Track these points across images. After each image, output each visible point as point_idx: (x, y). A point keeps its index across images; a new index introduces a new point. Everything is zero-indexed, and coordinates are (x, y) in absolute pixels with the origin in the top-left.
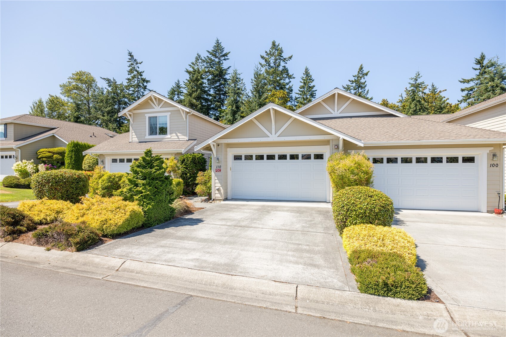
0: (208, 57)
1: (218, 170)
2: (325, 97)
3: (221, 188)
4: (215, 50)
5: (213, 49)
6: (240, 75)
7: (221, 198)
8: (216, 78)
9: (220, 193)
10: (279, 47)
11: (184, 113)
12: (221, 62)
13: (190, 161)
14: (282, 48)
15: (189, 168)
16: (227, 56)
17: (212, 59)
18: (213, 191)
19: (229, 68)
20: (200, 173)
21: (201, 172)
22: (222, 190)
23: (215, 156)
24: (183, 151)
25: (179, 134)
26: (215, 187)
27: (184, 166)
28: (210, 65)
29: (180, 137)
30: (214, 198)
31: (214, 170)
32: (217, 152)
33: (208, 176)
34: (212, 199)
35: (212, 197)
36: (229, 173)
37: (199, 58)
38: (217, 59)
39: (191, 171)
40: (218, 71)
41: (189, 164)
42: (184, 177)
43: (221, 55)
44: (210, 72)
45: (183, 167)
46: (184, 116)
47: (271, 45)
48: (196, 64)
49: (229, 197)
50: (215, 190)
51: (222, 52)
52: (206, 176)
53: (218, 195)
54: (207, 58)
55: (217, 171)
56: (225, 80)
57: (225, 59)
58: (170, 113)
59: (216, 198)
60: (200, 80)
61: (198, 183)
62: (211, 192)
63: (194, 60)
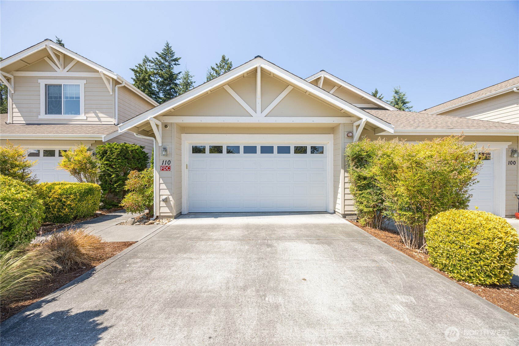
0: (157, 59)
1: (166, 167)
2: (312, 79)
3: (171, 198)
4: (165, 53)
5: (163, 52)
6: (192, 77)
7: (171, 214)
8: (166, 82)
9: (169, 206)
10: (228, 61)
11: (109, 83)
12: (172, 66)
13: (116, 154)
14: (231, 62)
15: (115, 165)
16: (178, 61)
17: (161, 61)
18: (156, 202)
19: (179, 73)
20: (133, 174)
21: (135, 171)
22: (173, 201)
23: (160, 144)
24: (103, 137)
25: (100, 115)
26: (160, 195)
27: (106, 162)
28: (160, 67)
29: (102, 119)
30: (158, 215)
31: (159, 168)
32: (163, 137)
33: (148, 179)
34: (155, 217)
35: (155, 213)
36: (185, 173)
37: (147, 61)
38: (167, 63)
39: (118, 169)
40: (168, 74)
41: (114, 158)
42: (106, 181)
43: (171, 59)
44: (160, 74)
45: (104, 164)
46: (109, 87)
47: (221, 59)
48: (143, 66)
49: (185, 211)
50: (160, 201)
51: (172, 56)
52: (143, 177)
53: (166, 210)
54: (155, 59)
55: (163, 170)
56: (176, 85)
57: (175, 64)
58: (85, 81)
59: (162, 214)
60: (147, 81)
61: (128, 190)
62: (153, 205)
63: (141, 62)
